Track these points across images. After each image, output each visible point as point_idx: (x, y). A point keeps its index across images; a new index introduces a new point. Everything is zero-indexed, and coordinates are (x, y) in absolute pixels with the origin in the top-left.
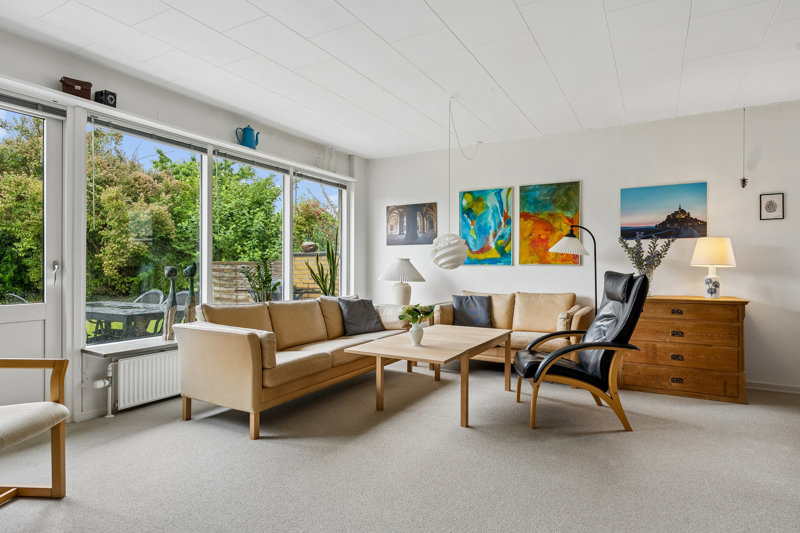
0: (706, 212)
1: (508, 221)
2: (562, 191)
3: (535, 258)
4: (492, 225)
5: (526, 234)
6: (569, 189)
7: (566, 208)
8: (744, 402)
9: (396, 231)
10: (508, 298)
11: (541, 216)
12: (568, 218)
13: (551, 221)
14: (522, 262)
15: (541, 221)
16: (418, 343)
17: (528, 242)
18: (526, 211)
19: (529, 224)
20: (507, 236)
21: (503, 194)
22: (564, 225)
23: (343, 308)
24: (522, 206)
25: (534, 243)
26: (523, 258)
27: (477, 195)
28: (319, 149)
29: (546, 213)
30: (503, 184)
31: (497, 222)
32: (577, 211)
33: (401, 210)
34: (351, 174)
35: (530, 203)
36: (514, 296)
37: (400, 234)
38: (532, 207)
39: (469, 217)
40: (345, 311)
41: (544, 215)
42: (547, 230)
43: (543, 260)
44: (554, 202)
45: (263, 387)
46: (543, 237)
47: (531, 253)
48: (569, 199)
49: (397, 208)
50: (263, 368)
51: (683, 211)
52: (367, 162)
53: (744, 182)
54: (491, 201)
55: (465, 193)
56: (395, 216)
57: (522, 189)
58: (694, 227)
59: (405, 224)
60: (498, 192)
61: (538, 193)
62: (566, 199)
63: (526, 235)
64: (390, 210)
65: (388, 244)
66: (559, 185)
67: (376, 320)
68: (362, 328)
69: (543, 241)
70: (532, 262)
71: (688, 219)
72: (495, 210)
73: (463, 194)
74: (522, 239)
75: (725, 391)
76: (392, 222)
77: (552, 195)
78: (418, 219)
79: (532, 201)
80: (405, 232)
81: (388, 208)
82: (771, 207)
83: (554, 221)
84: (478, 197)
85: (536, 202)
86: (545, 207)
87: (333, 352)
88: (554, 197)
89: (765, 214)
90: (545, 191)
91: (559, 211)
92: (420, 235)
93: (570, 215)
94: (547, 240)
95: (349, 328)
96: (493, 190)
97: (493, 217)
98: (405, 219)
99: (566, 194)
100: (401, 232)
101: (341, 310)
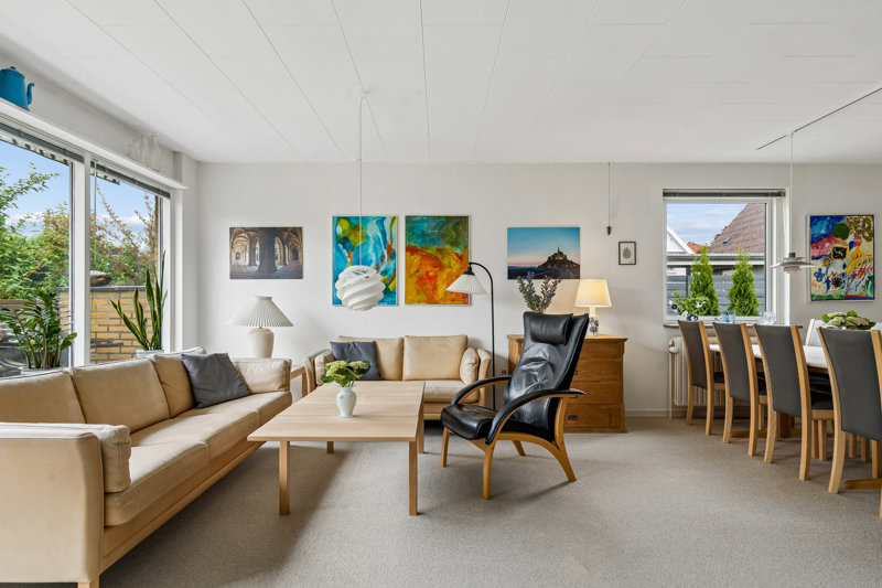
0: (579, 256)
1: (392, 255)
2: (450, 226)
3: (423, 297)
4: (374, 259)
5: (413, 270)
6: (458, 224)
7: (455, 243)
8: (624, 431)
9: (245, 260)
10: (397, 343)
11: (429, 251)
12: (457, 255)
13: (440, 257)
14: (409, 301)
15: (429, 257)
16: (351, 414)
17: (414, 280)
18: (413, 244)
19: (416, 259)
20: (391, 272)
21: (387, 224)
22: (453, 262)
23: (190, 368)
24: (408, 239)
25: (421, 281)
26: (410, 298)
27: (354, 222)
28: (132, 133)
29: (435, 247)
30: (387, 212)
31: (379, 255)
32: (466, 247)
33: (252, 233)
34: (177, 177)
35: (417, 236)
36: (402, 341)
37: (250, 265)
38: (419, 241)
39: (344, 247)
40: (194, 373)
41: (432, 250)
42: (435, 267)
43: (431, 301)
44: (443, 236)
45: (106, 527)
46: (431, 274)
47: (418, 291)
48: (458, 234)
49: (246, 230)
50: (107, 494)
51: (561, 253)
52: (199, 165)
53: (609, 229)
54: (373, 231)
55: (339, 218)
56: (243, 241)
57: (409, 219)
58: (570, 268)
59: (257, 252)
60: (381, 221)
61: (425, 225)
62: (454, 235)
63: (412, 272)
64: (234, 233)
65: (232, 277)
66: (448, 219)
67: (238, 383)
68: (221, 395)
69: (430, 278)
70: (419, 302)
71: (565, 261)
72: (377, 242)
73: (338, 220)
74: (409, 275)
75: (610, 423)
76: (238, 249)
77: (440, 229)
78: (277, 246)
79: (419, 233)
80: (258, 263)
81: (231, 229)
82: (627, 253)
83: (443, 258)
84: (355, 224)
85: (423, 235)
86: (433, 241)
87: (209, 440)
88: (442, 231)
89: (623, 260)
90: (433, 224)
91: (448, 247)
92: (279, 267)
93: (459, 251)
94: (435, 277)
95: (199, 396)
96: (374, 218)
97: (375, 248)
98: (258, 246)
99: (455, 229)
100: (252, 262)
101: (187, 372)
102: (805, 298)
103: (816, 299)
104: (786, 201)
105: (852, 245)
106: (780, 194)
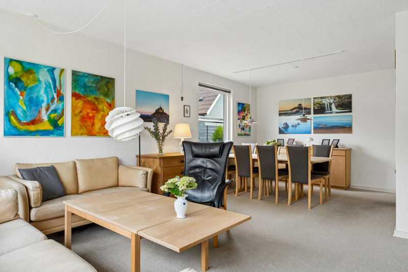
0: (169, 110)
1: (61, 98)
2: (103, 83)
3: (84, 131)
4: (45, 99)
5: (77, 111)
6: (108, 82)
7: (106, 95)
10: (72, 165)
11: (89, 99)
12: (108, 103)
13: (96, 103)
14: (74, 134)
15: (89, 102)
17: (78, 118)
18: (77, 92)
19: (80, 103)
20: (59, 111)
21: (57, 73)
22: (105, 108)
24: (74, 87)
25: (83, 119)
26: (75, 131)
27: (27, 67)
29: (93, 96)
30: (57, 64)
31: (50, 97)
32: (113, 99)
35: (80, 86)
36: (75, 164)
38: (82, 90)
39: (17, 86)
41: (91, 98)
42: (93, 110)
43: (90, 134)
44: (99, 89)
46: (90, 115)
47: (81, 126)
48: (108, 89)
51: (161, 108)
53: (182, 98)
54: (44, 76)
55: (11, 60)
57: (75, 73)
58: (165, 117)
60: (52, 70)
61: (87, 79)
62: (106, 89)
63: (77, 112)
66: (102, 78)
69: (90, 118)
70: (82, 134)
71: (163, 113)
72: (48, 86)
73: (10, 62)
74: (74, 115)
77: (97, 84)
79: (82, 84)
82: (187, 111)
83: (99, 104)
84: (29, 69)
85: (85, 86)
86: (91, 91)
88: (98, 86)
89: (186, 115)
90: (92, 80)
91: (102, 97)
93: (109, 101)
94: (93, 117)
96: (46, 67)
97: (46, 92)
99: (107, 85)
102: (236, 135)
103: (239, 135)
104: (231, 95)
105: (246, 115)
106: (229, 92)
